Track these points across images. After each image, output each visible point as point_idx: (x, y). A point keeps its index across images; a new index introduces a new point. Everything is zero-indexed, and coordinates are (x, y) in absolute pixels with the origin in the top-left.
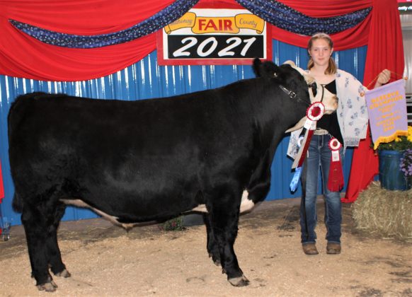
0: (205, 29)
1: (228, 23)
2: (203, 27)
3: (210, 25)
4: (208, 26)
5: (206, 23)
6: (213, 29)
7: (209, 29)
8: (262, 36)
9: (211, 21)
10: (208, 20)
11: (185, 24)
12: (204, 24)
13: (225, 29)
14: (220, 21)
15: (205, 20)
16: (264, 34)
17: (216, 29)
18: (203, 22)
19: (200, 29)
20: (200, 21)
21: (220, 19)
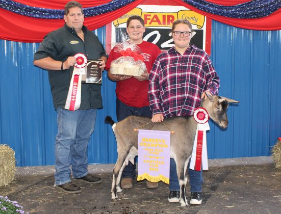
0: (150, 23)
1: (171, 18)
2: (148, 22)
3: (155, 19)
4: (152, 21)
5: (151, 18)
6: (157, 24)
7: (153, 23)
9: (156, 16)
10: (153, 15)
12: (149, 19)
13: (168, 23)
14: (164, 17)
15: (150, 15)
16: (204, 29)
17: (160, 23)
18: (148, 17)
20: (146, 16)
21: (164, 14)
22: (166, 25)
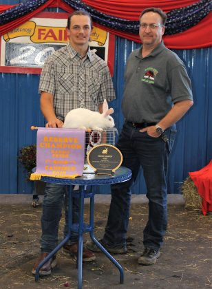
0: (45, 38)
2: (43, 37)
3: (50, 34)
4: (47, 36)
5: (46, 32)
6: (52, 39)
7: (48, 39)
8: (104, 48)
9: (51, 31)
10: (48, 30)
11: (24, 33)
12: (44, 34)
13: (65, 39)
14: (60, 32)
15: (44, 30)
16: (106, 46)
17: (55, 39)
18: (42, 32)
19: (39, 38)
20: (40, 30)
21: (61, 29)
22: (63, 41)
